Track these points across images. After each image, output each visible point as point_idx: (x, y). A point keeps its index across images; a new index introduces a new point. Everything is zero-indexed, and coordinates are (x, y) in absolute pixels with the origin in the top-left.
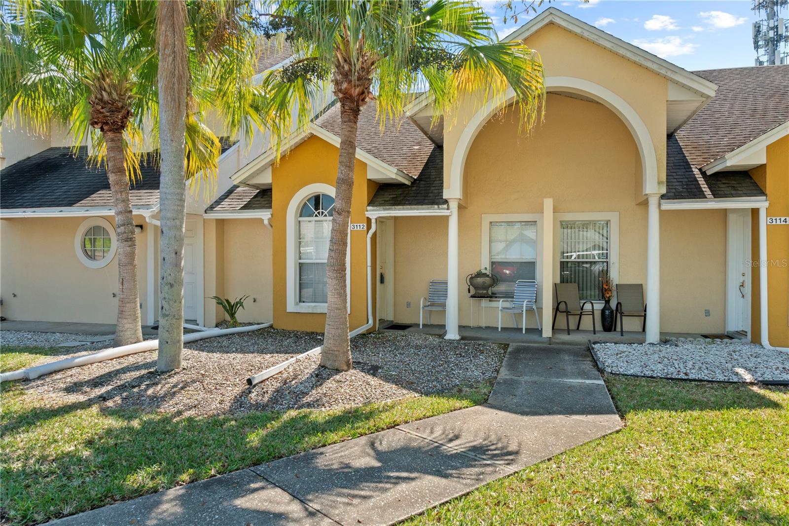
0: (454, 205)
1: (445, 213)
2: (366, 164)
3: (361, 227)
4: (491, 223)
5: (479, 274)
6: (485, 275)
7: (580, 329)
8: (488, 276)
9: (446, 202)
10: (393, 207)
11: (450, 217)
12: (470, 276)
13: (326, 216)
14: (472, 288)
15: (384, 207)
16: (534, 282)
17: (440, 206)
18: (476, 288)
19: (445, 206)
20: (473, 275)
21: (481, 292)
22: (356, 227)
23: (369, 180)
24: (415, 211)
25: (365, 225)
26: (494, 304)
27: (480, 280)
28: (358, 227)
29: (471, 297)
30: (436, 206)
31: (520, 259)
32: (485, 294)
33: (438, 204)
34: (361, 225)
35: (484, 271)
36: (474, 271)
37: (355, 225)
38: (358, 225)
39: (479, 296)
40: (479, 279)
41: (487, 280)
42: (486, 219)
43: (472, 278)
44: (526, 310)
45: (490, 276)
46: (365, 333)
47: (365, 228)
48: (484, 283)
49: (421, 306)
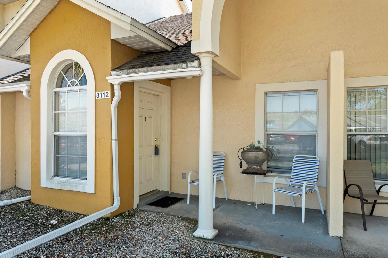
0: (206, 62)
1: (195, 72)
2: (109, 22)
3: (105, 95)
4: (266, 93)
5: (252, 148)
6: (259, 149)
7: (374, 214)
8: (261, 150)
9: (196, 58)
10: (137, 70)
11: (201, 78)
12: (242, 150)
13: (77, 85)
14: (244, 163)
15: (128, 71)
16: (315, 158)
17: (189, 65)
18: (248, 163)
19: (196, 63)
20: (245, 149)
21: (253, 167)
22: (100, 95)
23: (113, 41)
24: (159, 72)
25: (109, 92)
26: (268, 180)
27: (251, 155)
28: (103, 95)
29: (243, 172)
30: (184, 65)
31: (298, 131)
32: (258, 170)
33: (186, 62)
34: (105, 92)
35: (257, 145)
36: (246, 145)
37: (100, 93)
38: (103, 93)
39: (251, 171)
40: (251, 153)
41: (260, 155)
42: (260, 90)
43: (243, 152)
44: (306, 193)
45: (265, 150)
46: (109, 216)
47: (109, 96)
48: (256, 158)
49: (189, 181)
